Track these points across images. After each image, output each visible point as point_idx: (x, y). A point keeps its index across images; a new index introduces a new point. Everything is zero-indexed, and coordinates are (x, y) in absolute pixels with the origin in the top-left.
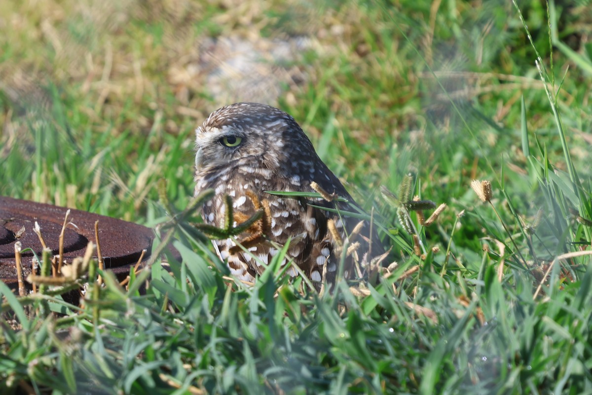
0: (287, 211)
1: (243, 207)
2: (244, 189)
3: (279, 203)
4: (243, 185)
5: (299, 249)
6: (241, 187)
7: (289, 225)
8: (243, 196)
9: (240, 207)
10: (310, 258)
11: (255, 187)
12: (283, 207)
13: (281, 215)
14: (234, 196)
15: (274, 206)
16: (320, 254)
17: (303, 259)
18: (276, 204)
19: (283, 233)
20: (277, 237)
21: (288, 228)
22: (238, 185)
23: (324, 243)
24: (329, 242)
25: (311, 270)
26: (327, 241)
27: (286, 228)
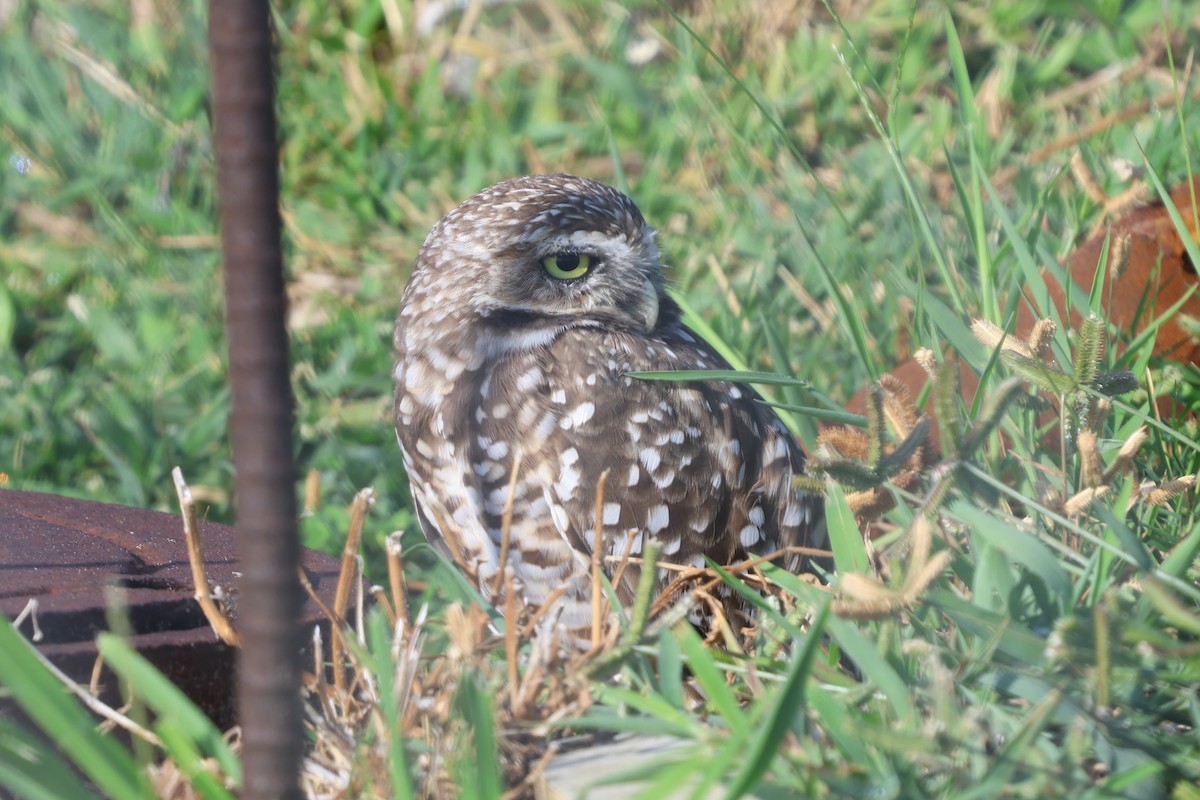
0: (680, 429)
1: (587, 427)
2: (586, 385)
3: (663, 412)
4: (584, 377)
5: (708, 513)
6: (579, 381)
7: (686, 461)
8: (588, 400)
9: (582, 426)
10: (728, 532)
11: (612, 379)
12: (671, 421)
13: (670, 441)
14: (563, 401)
15: (655, 420)
16: (746, 523)
17: (715, 539)
18: (657, 416)
19: (675, 480)
20: (665, 489)
21: (686, 468)
22: (571, 377)
23: (755, 496)
24: (762, 493)
25: (730, 559)
26: (760, 490)
27: (681, 467)
